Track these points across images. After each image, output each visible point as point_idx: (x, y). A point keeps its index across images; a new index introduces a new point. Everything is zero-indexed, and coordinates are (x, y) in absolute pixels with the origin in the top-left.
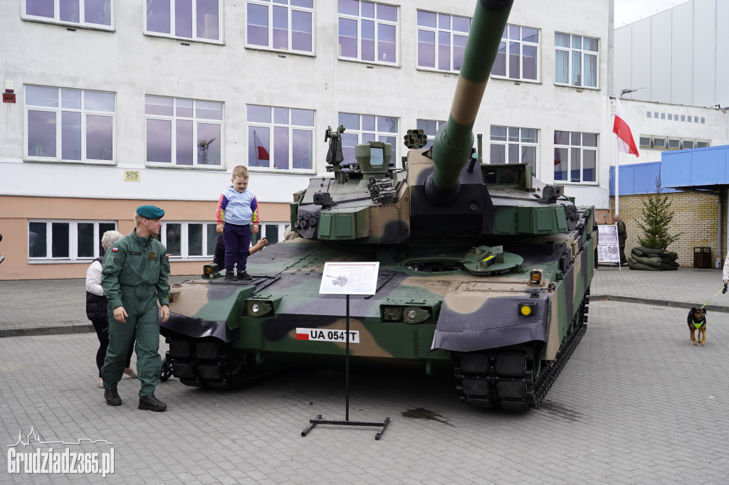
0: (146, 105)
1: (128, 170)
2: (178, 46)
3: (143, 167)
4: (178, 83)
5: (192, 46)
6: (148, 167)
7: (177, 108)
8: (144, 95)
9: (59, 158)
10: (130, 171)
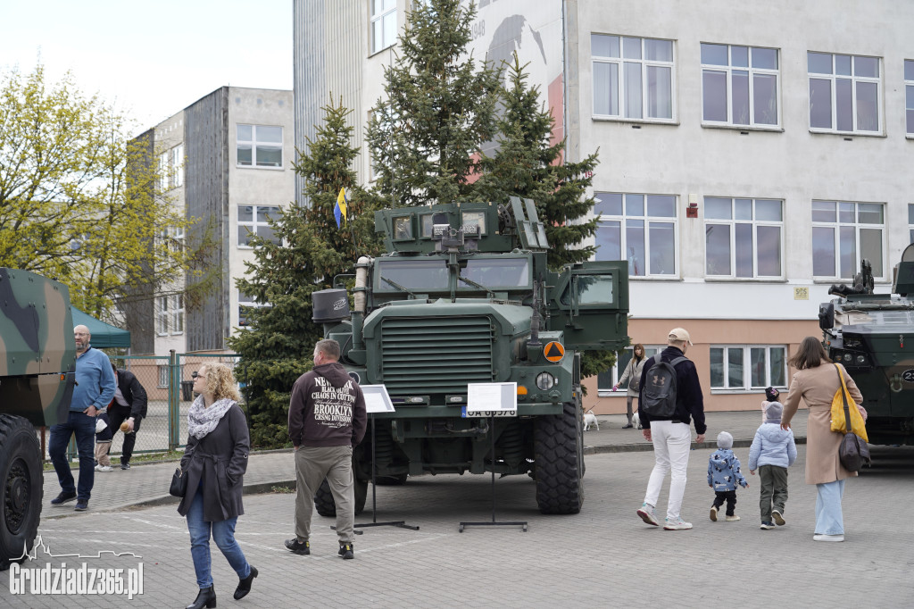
0: (813, 212)
1: (797, 287)
2: (841, 141)
3: (811, 282)
4: (842, 184)
5: (855, 141)
6: (816, 283)
7: (841, 212)
8: (811, 202)
9: (733, 276)
10: (799, 287)
